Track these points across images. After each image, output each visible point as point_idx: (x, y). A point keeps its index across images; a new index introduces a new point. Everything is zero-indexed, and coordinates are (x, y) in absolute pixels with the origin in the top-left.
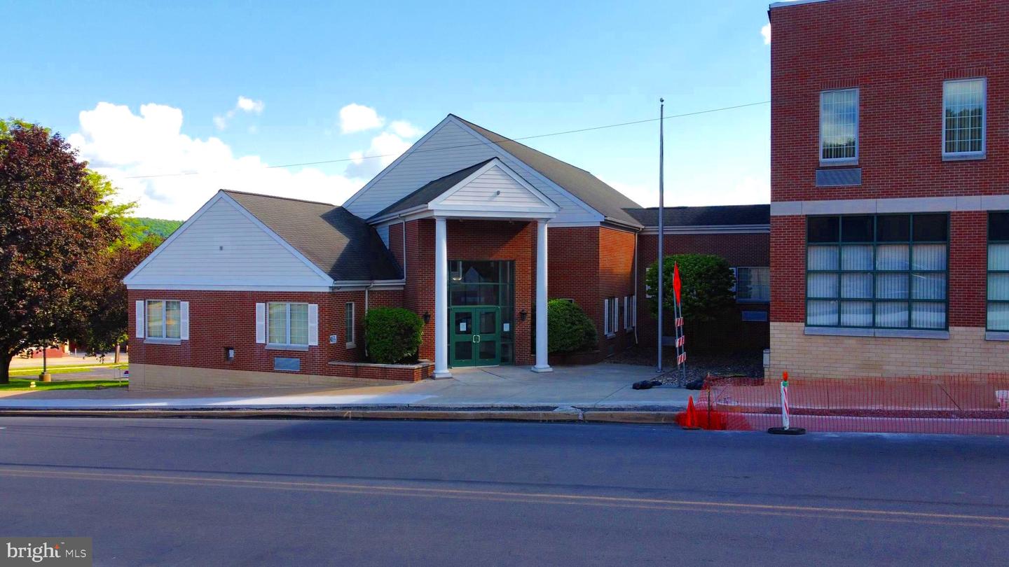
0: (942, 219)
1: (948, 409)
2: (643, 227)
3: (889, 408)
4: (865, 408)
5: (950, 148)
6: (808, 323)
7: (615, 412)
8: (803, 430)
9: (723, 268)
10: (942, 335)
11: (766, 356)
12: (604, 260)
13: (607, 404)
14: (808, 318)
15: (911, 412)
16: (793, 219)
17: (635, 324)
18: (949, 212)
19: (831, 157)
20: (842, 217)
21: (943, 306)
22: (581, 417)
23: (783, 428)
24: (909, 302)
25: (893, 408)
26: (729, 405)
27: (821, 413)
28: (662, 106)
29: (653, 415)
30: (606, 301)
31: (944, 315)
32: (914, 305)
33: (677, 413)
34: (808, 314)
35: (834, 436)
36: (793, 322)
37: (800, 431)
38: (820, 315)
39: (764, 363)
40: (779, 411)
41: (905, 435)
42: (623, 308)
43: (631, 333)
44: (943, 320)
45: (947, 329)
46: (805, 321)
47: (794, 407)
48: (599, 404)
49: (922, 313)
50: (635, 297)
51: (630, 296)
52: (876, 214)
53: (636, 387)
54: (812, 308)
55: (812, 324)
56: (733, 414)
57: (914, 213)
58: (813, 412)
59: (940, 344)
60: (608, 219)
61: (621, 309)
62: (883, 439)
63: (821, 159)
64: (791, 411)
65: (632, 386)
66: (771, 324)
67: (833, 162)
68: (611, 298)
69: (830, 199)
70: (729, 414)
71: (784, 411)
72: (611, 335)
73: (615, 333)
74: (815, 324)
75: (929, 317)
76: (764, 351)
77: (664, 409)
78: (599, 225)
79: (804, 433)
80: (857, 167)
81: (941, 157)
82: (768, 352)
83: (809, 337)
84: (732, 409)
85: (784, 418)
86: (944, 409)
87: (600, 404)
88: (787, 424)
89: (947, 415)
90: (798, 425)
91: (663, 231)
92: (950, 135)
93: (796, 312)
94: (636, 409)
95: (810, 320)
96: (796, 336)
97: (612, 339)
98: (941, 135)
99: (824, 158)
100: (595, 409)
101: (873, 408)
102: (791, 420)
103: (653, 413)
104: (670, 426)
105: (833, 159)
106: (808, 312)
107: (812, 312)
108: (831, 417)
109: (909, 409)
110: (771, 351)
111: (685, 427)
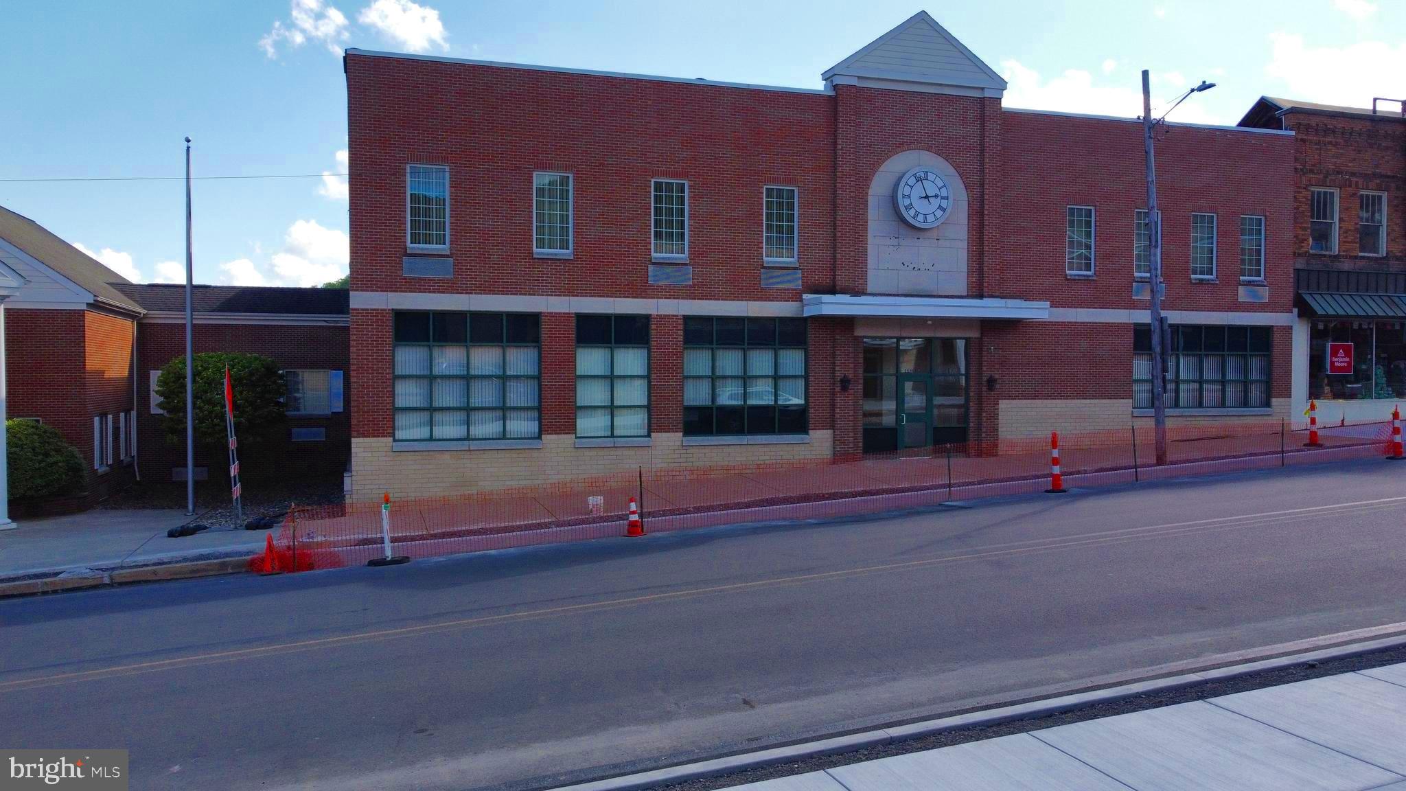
0: (532, 320)
1: (546, 520)
2: (145, 312)
3: (491, 526)
4: (467, 528)
5: (541, 244)
6: (397, 438)
7: (159, 567)
8: (407, 557)
9: (270, 371)
10: (535, 444)
11: (347, 481)
12: (93, 360)
13: (141, 559)
14: (397, 432)
15: (513, 527)
16: (377, 314)
17: (134, 452)
18: (541, 313)
19: (419, 243)
20: (433, 313)
21: (536, 414)
22: (107, 581)
23: (385, 559)
24: (503, 410)
25: (495, 526)
26: (315, 540)
27: (422, 538)
28: (188, 148)
29: (215, 564)
30: (97, 420)
31: (537, 423)
32: (508, 415)
33: (248, 558)
34: (396, 427)
35: (442, 559)
36: (379, 436)
37: (405, 560)
38: (410, 428)
39: (345, 489)
40: (382, 541)
41: (512, 550)
42: (119, 428)
43: (131, 465)
44: (537, 430)
45: (539, 437)
46: (394, 436)
47: (396, 535)
48: (127, 560)
49: (515, 421)
50: (134, 413)
51: (128, 411)
52: (469, 311)
53: (172, 534)
54: (401, 420)
55: (401, 438)
56: (319, 550)
57: (508, 312)
58: (413, 539)
59: (535, 454)
60: (99, 299)
61: (116, 430)
62: (490, 556)
63: (409, 245)
64: (393, 540)
65: (167, 535)
66: (353, 440)
67: (422, 249)
68: (103, 416)
69: (420, 292)
70: (316, 550)
71: (387, 541)
72: (102, 470)
73: (107, 465)
74: (404, 438)
75: (521, 425)
76: (345, 475)
77: (227, 555)
78: (84, 307)
79: (408, 561)
80: (447, 256)
81: (533, 254)
82: (350, 474)
83: (397, 454)
84: (320, 545)
85: (387, 548)
86: (543, 521)
87: (129, 560)
88: (389, 554)
89: (547, 525)
90: (400, 554)
91: (192, 319)
92: (540, 229)
93: (383, 425)
94: (185, 560)
95: (399, 434)
96: (384, 454)
97: (105, 475)
98: (532, 230)
99: (412, 243)
100: (122, 567)
101: (476, 527)
102: (393, 549)
103: (215, 561)
104: (240, 575)
105: (422, 246)
106: (396, 424)
107: (400, 424)
108: (432, 541)
109: (511, 524)
110: (353, 473)
111: (262, 573)
